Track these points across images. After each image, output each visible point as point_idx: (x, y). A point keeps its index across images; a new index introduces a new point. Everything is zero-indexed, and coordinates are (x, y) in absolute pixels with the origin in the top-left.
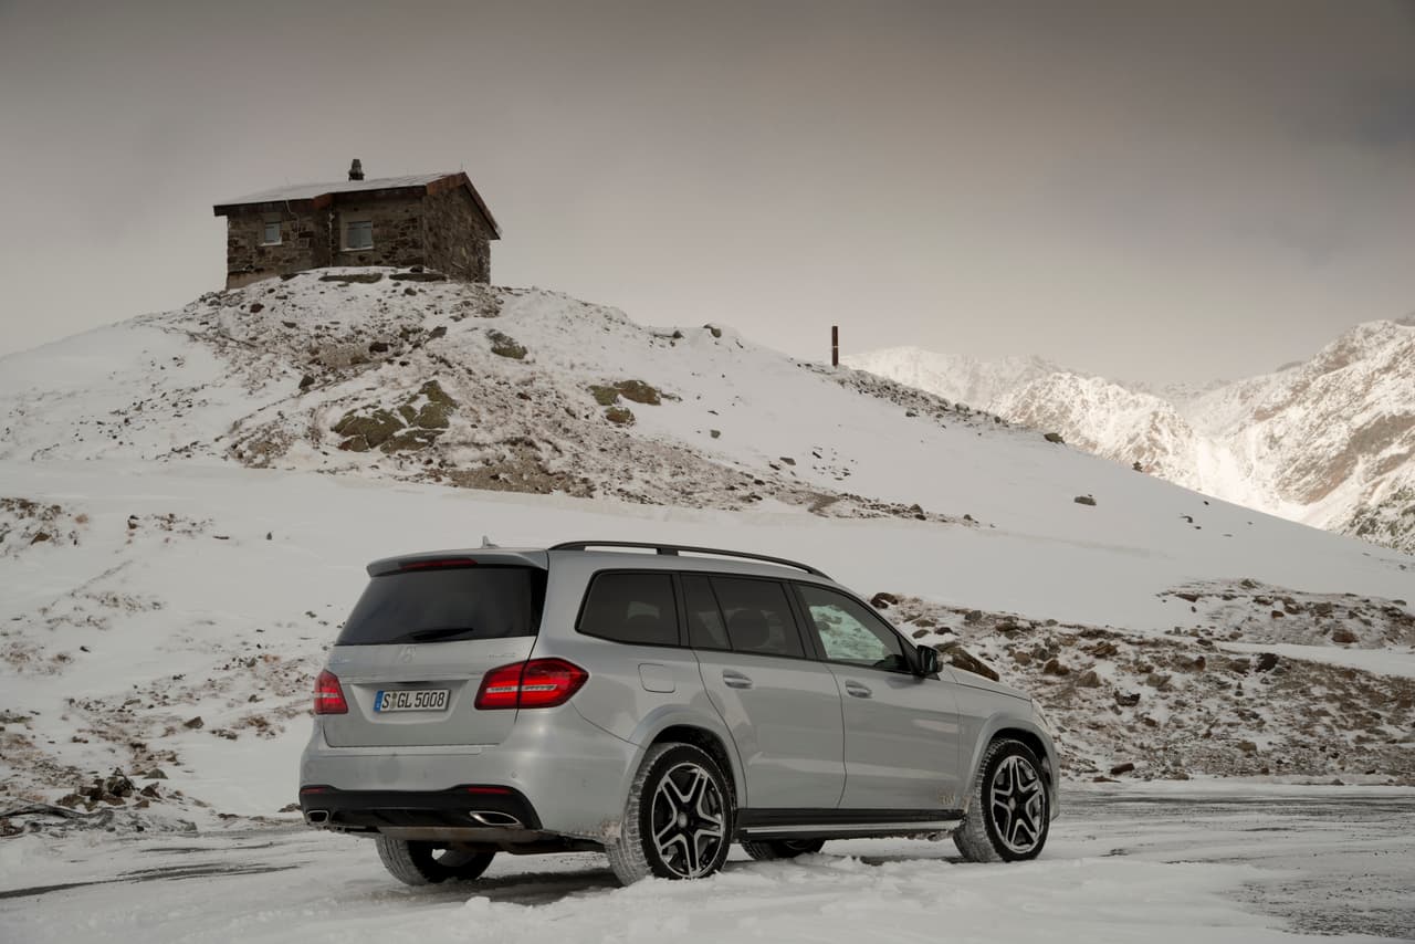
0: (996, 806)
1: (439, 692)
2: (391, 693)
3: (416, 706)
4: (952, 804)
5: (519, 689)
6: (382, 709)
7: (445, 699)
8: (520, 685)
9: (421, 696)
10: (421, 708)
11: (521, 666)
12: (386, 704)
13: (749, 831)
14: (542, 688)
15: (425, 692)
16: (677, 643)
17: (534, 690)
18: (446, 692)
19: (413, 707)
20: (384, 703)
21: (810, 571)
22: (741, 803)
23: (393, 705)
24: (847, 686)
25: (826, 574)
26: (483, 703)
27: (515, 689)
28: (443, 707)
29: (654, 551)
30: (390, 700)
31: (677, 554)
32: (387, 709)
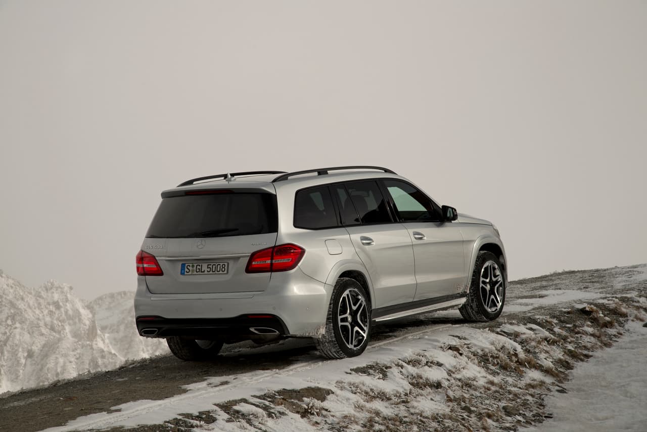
0: (482, 287)
1: (221, 264)
2: (191, 265)
3: (208, 271)
4: (462, 289)
5: (272, 261)
6: (186, 273)
7: (226, 267)
8: (272, 259)
9: (211, 266)
10: (211, 272)
11: (272, 249)
12: (188, 271)
13: (377, 321)
14: (285, 261)
15: (212, 264)
16: (337, 225)
17: (282, 261)
18: (226, 264)
19: (206, 272)
20: (186, 270)
21: (386, 171)
22: (373, 307)
23: (193, 271)
24: (414, 235)
25: (395, 172)
26: (250, 269)
27: (269, 262)
28: (225, 272)
29: (316, 174)
30: (190, 268)
31: (327, 173)
32: (190, 273)
